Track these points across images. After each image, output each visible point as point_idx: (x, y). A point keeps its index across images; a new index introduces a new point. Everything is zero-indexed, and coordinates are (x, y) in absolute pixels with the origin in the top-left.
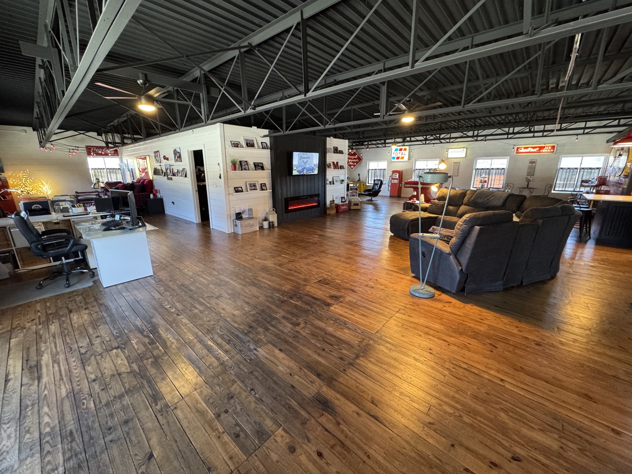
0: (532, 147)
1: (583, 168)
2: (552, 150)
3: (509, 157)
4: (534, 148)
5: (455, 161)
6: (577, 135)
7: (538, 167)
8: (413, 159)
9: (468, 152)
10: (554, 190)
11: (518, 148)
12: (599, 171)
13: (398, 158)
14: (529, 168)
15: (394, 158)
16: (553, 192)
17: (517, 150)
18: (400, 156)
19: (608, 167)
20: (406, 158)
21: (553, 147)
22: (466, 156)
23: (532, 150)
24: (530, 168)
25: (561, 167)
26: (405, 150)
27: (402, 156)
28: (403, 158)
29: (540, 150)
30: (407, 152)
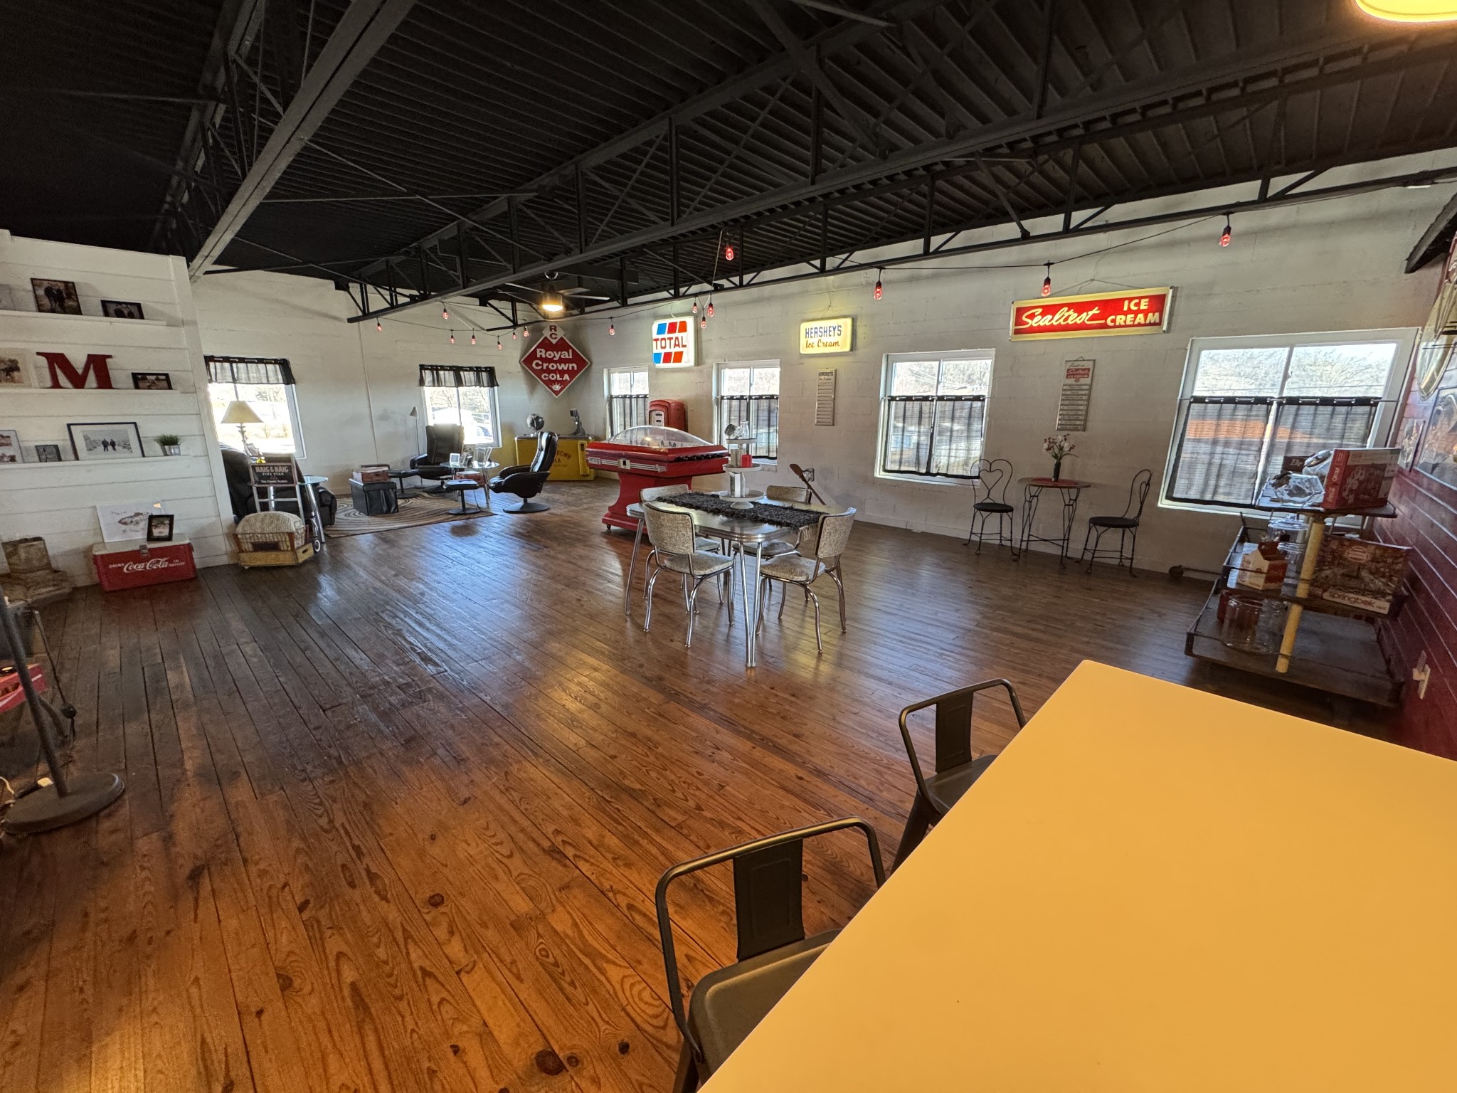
0: (1070, 306)
1: (1292, 401)
2: (1152, 317)
3: (993, 351)
4: (1080, 308)
5: (823, 365)
6: (1228, 210)
7: (1104, 392)
8: (710, 362)
9: (860, 331)
10: (1170, 497)
11: (1020, 311)
12: (1371, 416)
13: (667, 357)
14: (1066, 397)
15: (657, 356)
16: (1163, 503)
17: (1018, 321)
18: (673, 350)
19: (1415, 397)
20: (689, 359)
21: (1157, 302)
22: (853, 347)
23: (1073, 318)
24: (1070, 396)
25: (1197, 393)
26: (683, 327)
27: (677, 349)
28: (678, 357)
29: (1102, 316)
30: (688, 337)
